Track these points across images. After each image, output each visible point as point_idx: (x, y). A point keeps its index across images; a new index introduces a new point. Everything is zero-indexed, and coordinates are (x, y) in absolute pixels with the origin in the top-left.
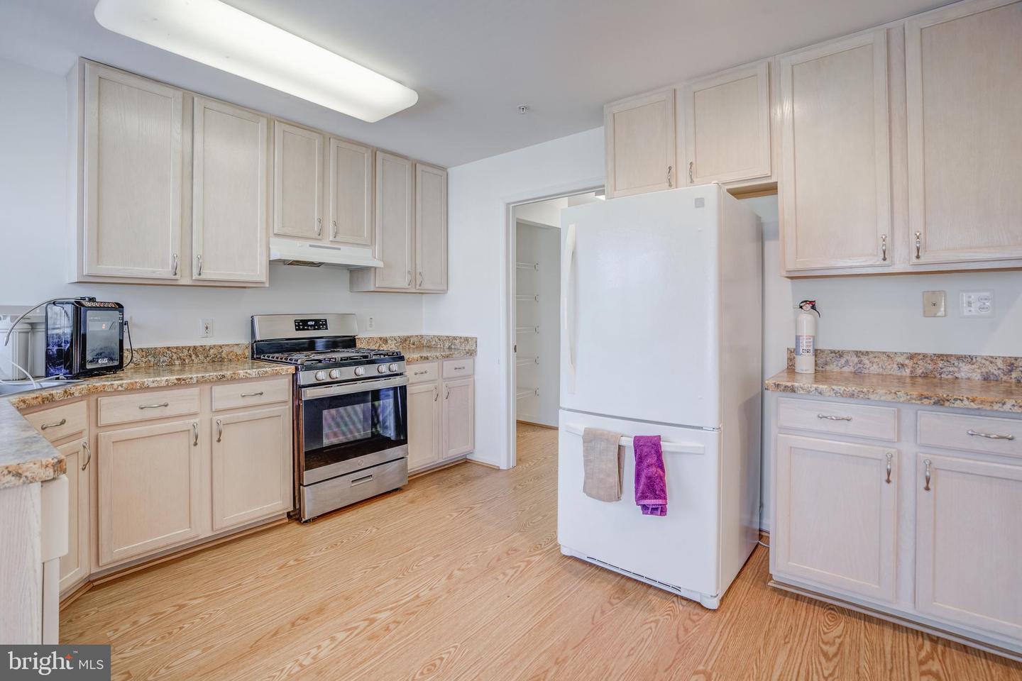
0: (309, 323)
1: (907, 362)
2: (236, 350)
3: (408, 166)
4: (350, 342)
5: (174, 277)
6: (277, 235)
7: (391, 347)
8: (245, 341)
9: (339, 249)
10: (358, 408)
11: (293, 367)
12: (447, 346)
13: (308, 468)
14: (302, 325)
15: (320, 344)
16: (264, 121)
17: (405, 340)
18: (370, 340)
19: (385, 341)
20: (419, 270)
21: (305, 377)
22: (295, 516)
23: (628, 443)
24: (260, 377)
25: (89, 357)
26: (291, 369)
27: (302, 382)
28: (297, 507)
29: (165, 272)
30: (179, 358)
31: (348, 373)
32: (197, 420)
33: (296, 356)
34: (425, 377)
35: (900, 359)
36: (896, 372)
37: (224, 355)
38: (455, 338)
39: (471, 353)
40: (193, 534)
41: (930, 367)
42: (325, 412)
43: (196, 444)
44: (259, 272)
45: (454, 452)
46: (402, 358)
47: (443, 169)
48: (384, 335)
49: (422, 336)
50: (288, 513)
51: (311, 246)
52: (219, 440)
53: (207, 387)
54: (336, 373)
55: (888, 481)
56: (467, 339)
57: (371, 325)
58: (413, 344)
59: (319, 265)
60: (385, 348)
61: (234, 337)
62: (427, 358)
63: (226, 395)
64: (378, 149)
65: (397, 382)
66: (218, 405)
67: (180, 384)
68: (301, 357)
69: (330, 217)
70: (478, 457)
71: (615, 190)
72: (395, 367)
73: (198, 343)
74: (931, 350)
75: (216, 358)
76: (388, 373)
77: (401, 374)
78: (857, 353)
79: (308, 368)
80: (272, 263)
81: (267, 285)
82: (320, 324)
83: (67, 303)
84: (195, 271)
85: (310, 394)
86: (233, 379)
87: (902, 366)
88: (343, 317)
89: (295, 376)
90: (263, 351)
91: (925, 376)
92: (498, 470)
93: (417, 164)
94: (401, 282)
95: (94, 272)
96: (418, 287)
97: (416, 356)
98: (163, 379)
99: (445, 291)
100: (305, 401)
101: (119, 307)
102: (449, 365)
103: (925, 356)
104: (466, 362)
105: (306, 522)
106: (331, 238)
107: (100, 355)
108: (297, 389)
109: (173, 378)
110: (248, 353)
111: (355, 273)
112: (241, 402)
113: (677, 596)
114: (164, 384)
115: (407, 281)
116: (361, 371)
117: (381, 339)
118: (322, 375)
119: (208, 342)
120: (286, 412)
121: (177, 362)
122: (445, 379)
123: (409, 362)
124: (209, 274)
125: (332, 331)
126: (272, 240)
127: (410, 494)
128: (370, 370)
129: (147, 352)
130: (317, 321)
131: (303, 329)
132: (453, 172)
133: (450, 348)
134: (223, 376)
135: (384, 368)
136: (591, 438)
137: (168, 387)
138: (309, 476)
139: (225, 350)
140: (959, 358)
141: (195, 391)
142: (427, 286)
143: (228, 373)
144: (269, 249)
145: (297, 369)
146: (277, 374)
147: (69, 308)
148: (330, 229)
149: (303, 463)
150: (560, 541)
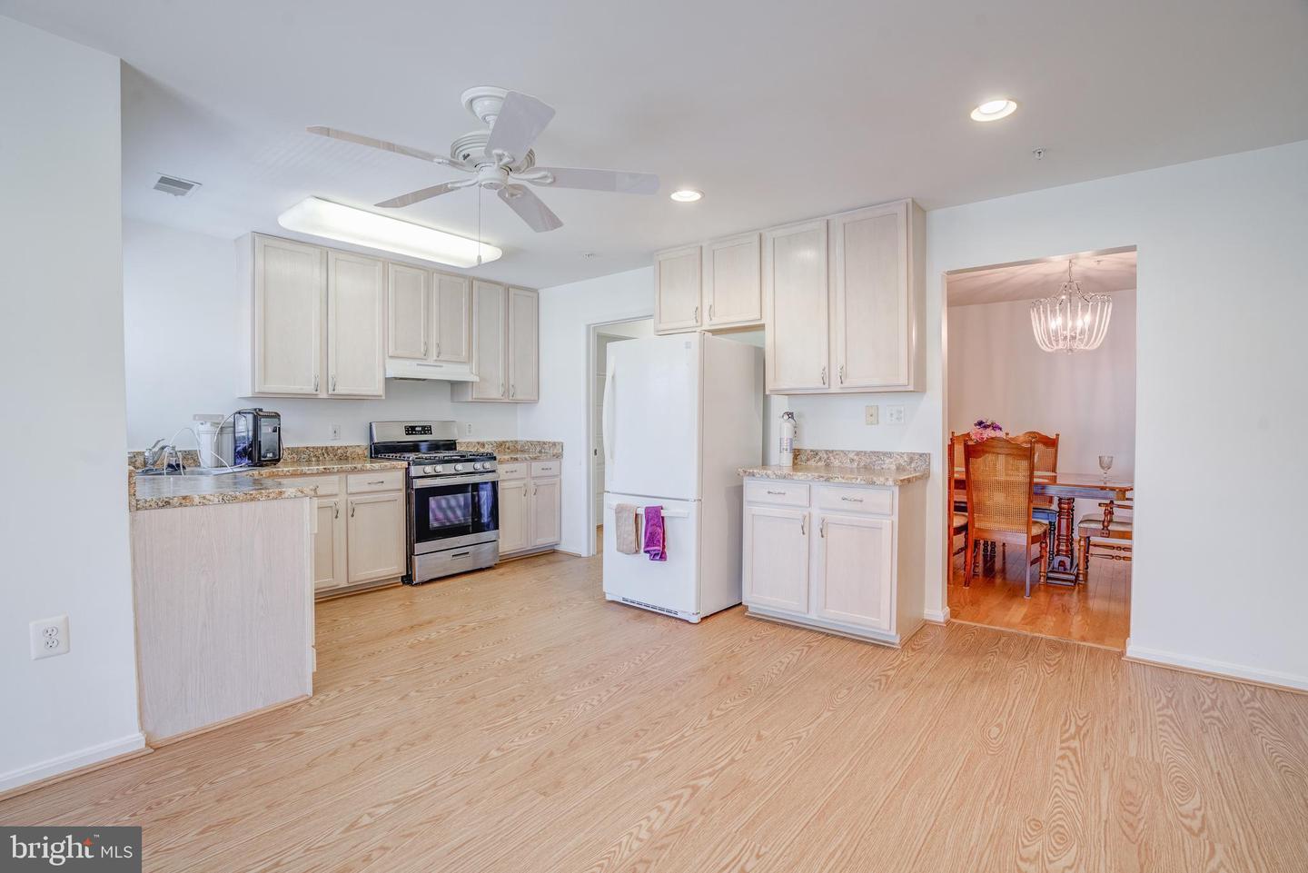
0: (417, 429)
1: (855, 457)
2: (358, 450)
3: (501, 290)
4: (451, 445)
5: (315, 393)
6: (391, 357)
7: (488, 449)
8: (365, 443)
9: (441, 366)
10: (461, 497)
11: (406, 463)
12: (538, 449)
13: (418, 541)
14: (411, 430)
15: (424, 446)
16: (380, 265)
17: (501, 444)
18: (468, 444)
19: (483, 445)
20: (511, 382)
21: (415, 471)
22: (408, 579)
23: (641, 511)
24: (382, 470)
25: (262, 452)
26: (405, 464)
27: (413, 473)
28: (410, 573)
29: (309, 389)
30: (315, 456)
31: (449, 468)
32: (337, 500)
33: (407, 455)
34: (514, 475)
35: (852, 455)
36: (849, 465)
37: (348, 454)
38: (544, 443)
39: (558, 456)
40: (335, 583)
41: (868, 461)
42: (431, 498)
43: (336, 517)
44: (378, 388)
45: (542, 541)
46: (495, 458)
47: (535, 291)
48: (481, 440)
49: (516, 442)
50: (402, 577)
51: (418, 365)
52: (353, 516)
53: (343, 475)
54: (439, 468)
55: (803, 533)
56: (554, 444)
57: (470, 432)
58: (509, 448)
59: (424, 380)
60: (482, 450)
61: (356, 440)
62: (516, 459)
63: (357, 482)
64: (474, 278)
65: (489, 477)
66: (351, 490)
67: (326, 472)
68: (412, 456)
69: (434, 340)
70: (563, 547)
71: (660, 322)
72: (488, 465)
73: (329, 444)
74: (869, 449)
75: (342, 456)
76: (482, 470)
77: (494, 471)
78: (827, 451)
79: (416, 464)
80: (388, 380)
81: (384, 398)
82: (426, 430)
83: (249, 413)
84: (331, 388)
85: (418, 484)
86: (362, 471)
87: (852, 460)
88: (446, 424)
89: (407, 470)
90: (380, 451)
91: (865, 467)
92: (580, 557)
93: (510, 289)
94: (495, 393)
95: (263, 390)
96: (511, 398)
97: (507, 457)
98: (314, 468)
99: (536, 401)
100: (416, 489)
101: (277, 416)
102: (537, 466)
103: (865, 453)
104: (553, 464)
105: (416, 584)
106: (435, 358)
107: (268, 451)
108: (409, 480)
109: (321, 467)
110: (367, 453)
111: (455, 386)
112: (368, 488)
113: (676, 618)
114: (315, 472)
115: (501, 392)
116: (460, 467)
117: (478, 443)
118: (429, 469)
119: (336, 444)
120: (402, 496)
121: (314, 459)
122: (534, 478)
123: (501, 462)
124: (341, 390)
125: (437, 436)
126: (388, 360)
127: (501, 571)
128: (469, 467)
129: (293, 451)
130: (423, 427)
131: (412, 434)
132: (543, 293)
133: (540, 452)
134: (355, 468)
135: (478, 466)
136: (620, 510)
137: (318, 474)
138: (419, 547)
139: (350, 450)
140: (885, 454)
141: (335, 478)
142: (519, 397)
143: (359, 466)
144: (385, 370)
145: (409, 464)
146: (394, 468)
147: (250, 417)
148: (434, 351)
149: (414, 537)
150: (605, 589)
